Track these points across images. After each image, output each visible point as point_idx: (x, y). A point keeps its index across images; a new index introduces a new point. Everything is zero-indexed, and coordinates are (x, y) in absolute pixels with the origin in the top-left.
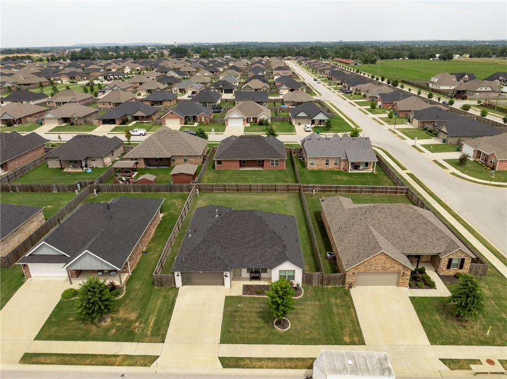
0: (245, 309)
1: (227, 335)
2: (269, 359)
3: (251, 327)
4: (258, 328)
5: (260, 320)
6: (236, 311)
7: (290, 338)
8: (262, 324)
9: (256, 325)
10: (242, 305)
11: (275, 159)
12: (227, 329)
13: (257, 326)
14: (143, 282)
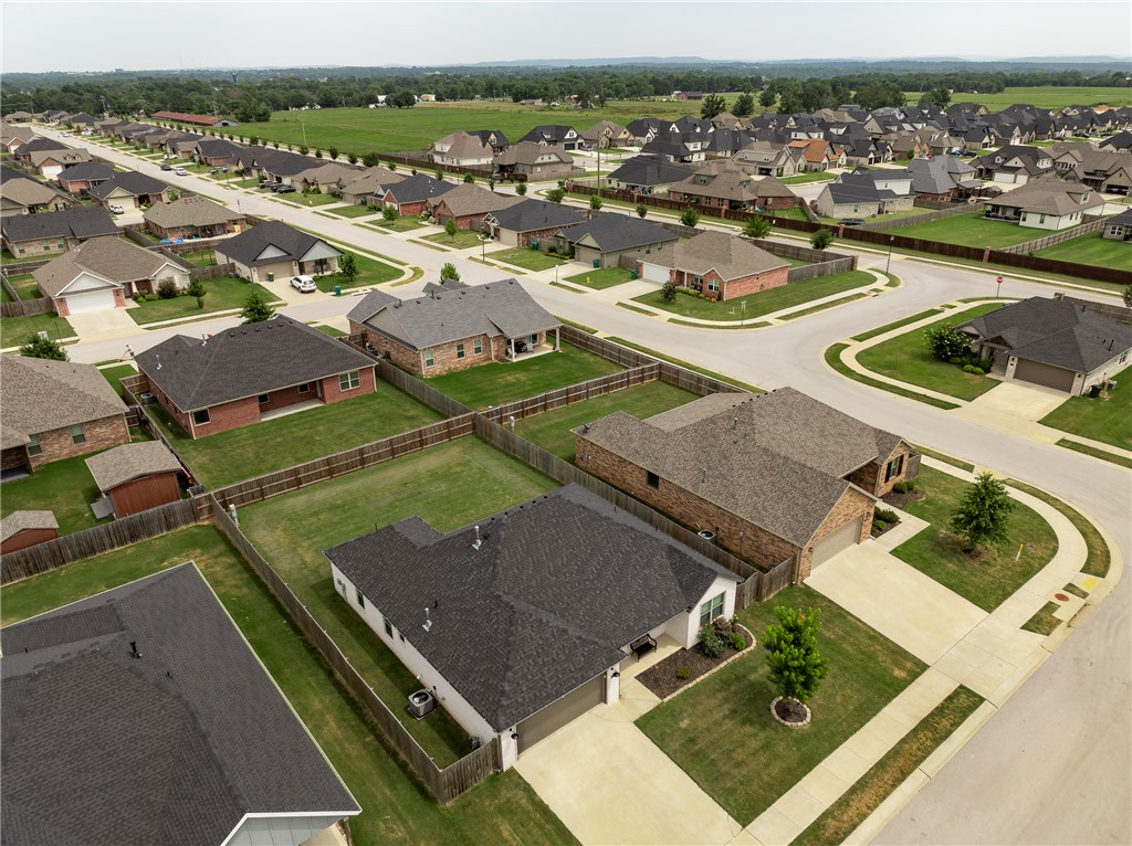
0: (701, 724)
1: (735, 801)
2: (853, 790)
3: (754, 754)
4: (766, 746)
5: (748, 729)
6: (692, 741)
7: (832, 728)
8: (762, 735)
9: (753, 744)
10: (686, 721)
11: (348, 372)
12: (722, 788)
13: (759, 744)
14: (395, 811)
